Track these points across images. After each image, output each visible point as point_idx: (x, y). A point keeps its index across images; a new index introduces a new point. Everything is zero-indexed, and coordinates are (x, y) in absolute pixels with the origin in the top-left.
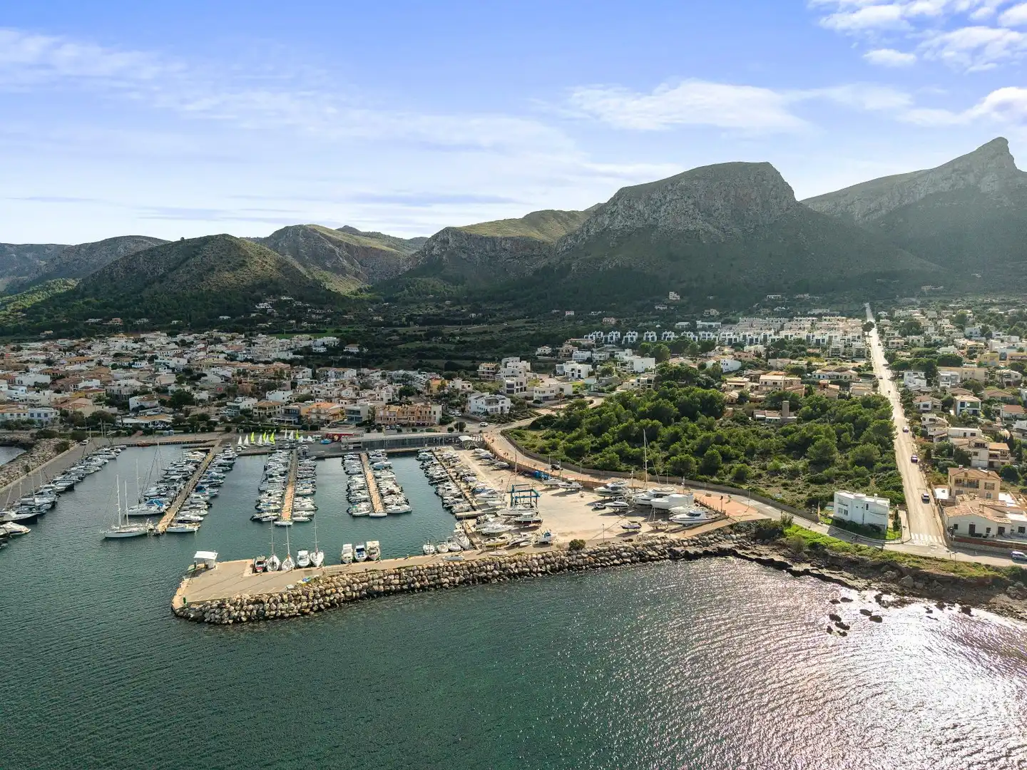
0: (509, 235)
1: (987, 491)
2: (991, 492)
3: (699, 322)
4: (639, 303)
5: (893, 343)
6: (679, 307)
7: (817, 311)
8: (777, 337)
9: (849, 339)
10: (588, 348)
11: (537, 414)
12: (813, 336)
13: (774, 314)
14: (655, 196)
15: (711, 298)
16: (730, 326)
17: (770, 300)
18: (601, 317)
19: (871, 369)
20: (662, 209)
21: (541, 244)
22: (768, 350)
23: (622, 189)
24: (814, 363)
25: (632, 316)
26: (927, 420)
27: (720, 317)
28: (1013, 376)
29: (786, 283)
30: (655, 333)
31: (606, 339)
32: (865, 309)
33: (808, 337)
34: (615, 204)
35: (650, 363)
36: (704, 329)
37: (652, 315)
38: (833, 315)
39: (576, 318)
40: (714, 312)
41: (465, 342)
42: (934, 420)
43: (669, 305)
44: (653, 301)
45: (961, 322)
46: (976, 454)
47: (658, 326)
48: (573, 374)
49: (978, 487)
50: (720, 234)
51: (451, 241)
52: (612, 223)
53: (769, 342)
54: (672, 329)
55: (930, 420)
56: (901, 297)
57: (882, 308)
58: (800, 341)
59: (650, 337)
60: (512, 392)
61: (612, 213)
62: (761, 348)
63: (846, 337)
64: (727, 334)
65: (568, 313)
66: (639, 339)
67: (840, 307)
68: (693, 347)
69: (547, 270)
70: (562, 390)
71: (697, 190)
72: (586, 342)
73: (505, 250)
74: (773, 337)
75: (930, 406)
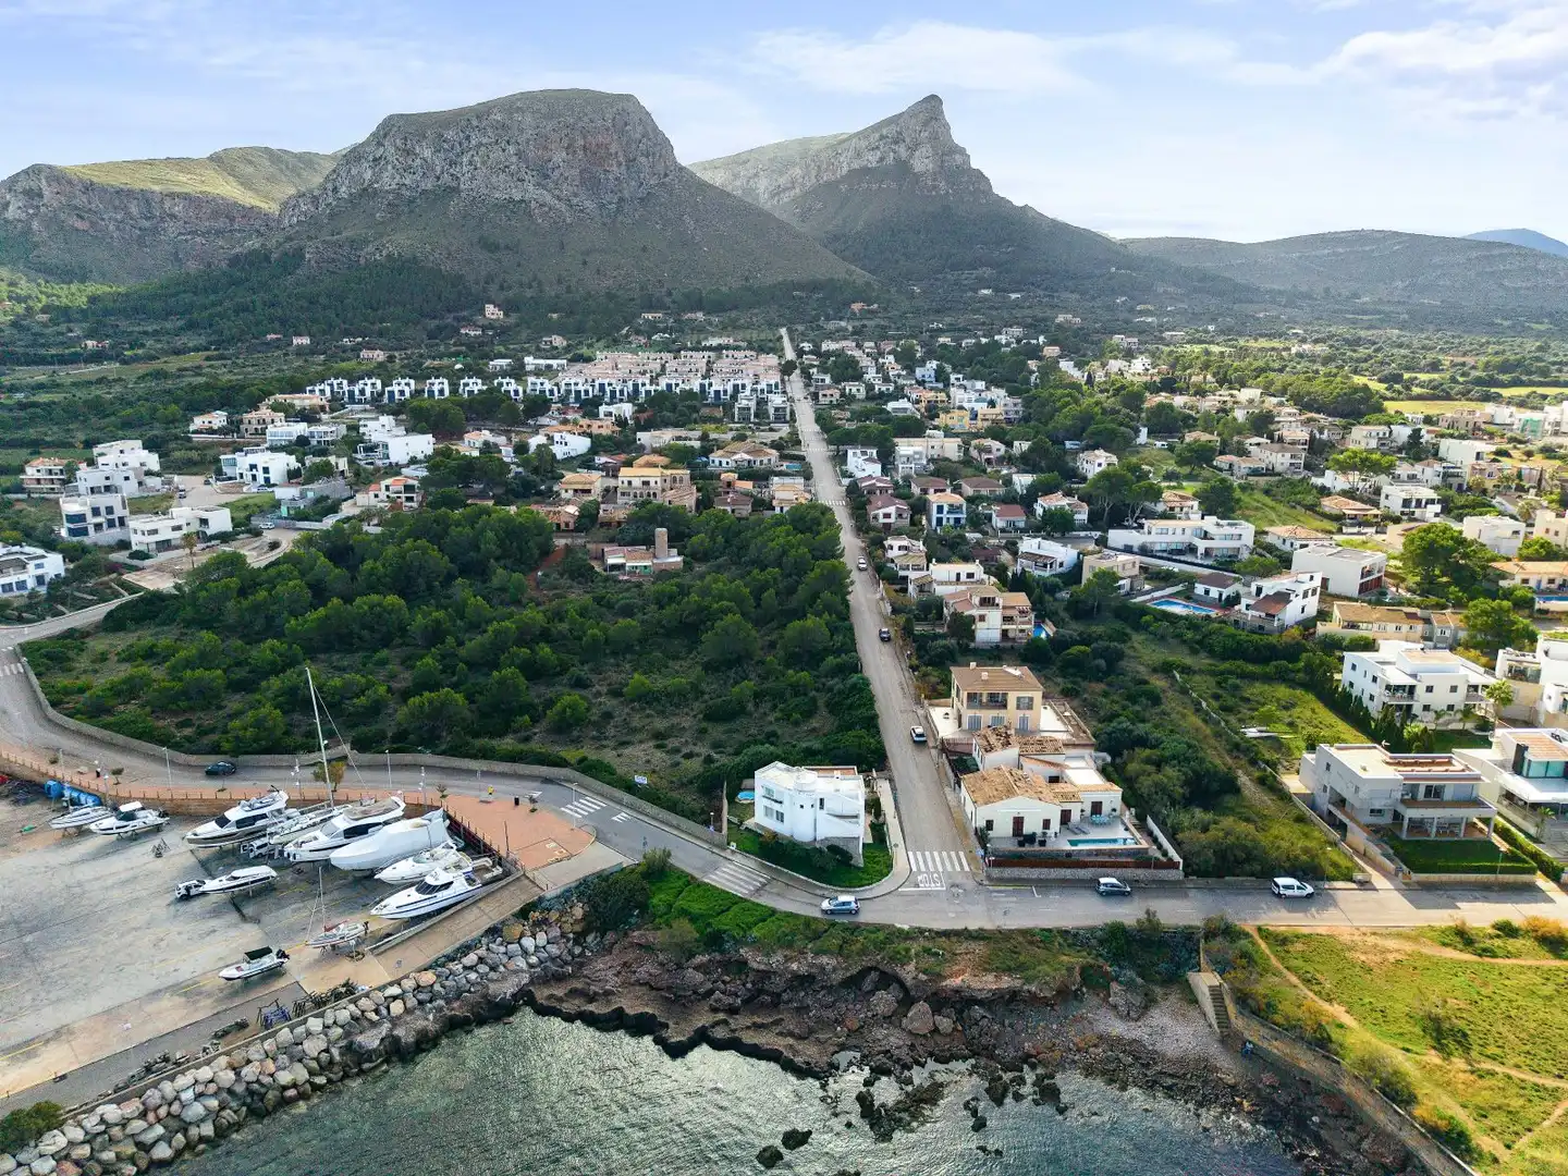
0: (177, 189)
1: (1021, 713)
2: (1028, 713)
3: (529, 360)
4: (433, 324)
5: (825, 395)
6: (502, 332)
7: (714, 342)
8: (653, 388)
9: (762, 391)
10: (309, 416)
11: (132, 589)
12: (710, 385)
13: (650, 346)
14: (450, 134)
15: (555, 316)
16: (579, 366)
17: (647, 320)
18: (356, 349)
19: (799, 442)
20: (465, 160)
21: (249, 212)
22: (640, 409)
23: (391, 117)
24: (713, 436)
25: (420, 347)
26: (896, 548)
27: (568, 349)
28: (994, 450)
29: (670, 294)
30: (446, 381)
31: (351, 393)
32: (781, 337)
33: (702, 386)
34: (380, 144)
35: (424, 444)
36: (538, 373)
37: (455, 345)
38: (737, 348)
39: (312, 351)
40: (558, 341)
41: (35, 405)
42: (906, 548)
43: (484, 328)
44: (458, 319)
45: (908, 361)
46: (982, 618)
47: (458, 366)
48: (254, 477)
49: (1005, 706)
50: (562, 207)
51: (46, 193)
52: (377, 178)
53: (642, 397)
54: (479, 373)
55: (900, 548)
56: (828, 319)
57: (804, 337)
58: (690, 394)
59: (436, 388)
60: (84, 532)
61: (375, 160)
62: (627, 409)
63: (759, 387)
64: (572, 382)
65: (297, 341)
66: (418, 393)
67: (748, 334)
68: (513, 409)
69: (259, 259)
70: (204, 522)
71: (522, 131)
72: (307, 403)
73: (173, 216)
74: (648, 387)
75: (893, 516)
